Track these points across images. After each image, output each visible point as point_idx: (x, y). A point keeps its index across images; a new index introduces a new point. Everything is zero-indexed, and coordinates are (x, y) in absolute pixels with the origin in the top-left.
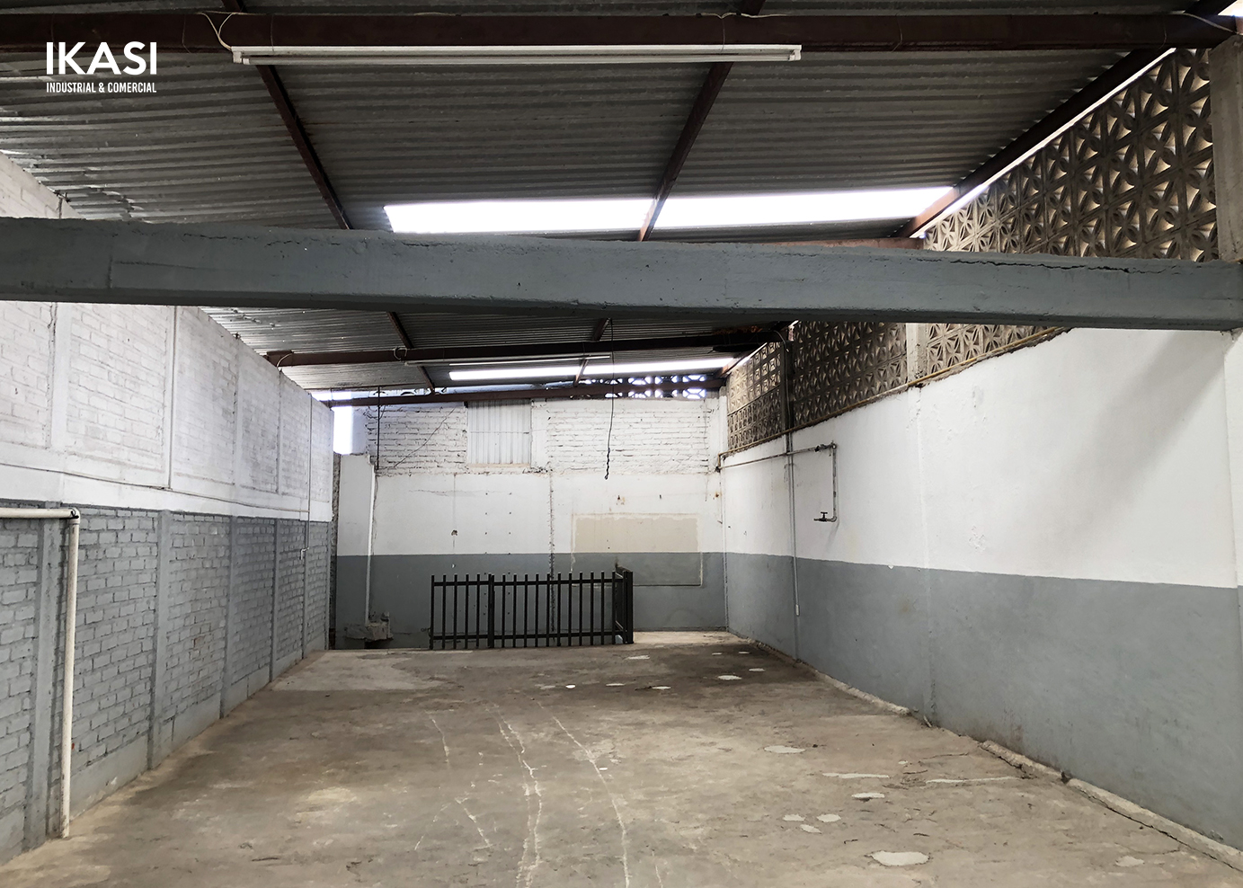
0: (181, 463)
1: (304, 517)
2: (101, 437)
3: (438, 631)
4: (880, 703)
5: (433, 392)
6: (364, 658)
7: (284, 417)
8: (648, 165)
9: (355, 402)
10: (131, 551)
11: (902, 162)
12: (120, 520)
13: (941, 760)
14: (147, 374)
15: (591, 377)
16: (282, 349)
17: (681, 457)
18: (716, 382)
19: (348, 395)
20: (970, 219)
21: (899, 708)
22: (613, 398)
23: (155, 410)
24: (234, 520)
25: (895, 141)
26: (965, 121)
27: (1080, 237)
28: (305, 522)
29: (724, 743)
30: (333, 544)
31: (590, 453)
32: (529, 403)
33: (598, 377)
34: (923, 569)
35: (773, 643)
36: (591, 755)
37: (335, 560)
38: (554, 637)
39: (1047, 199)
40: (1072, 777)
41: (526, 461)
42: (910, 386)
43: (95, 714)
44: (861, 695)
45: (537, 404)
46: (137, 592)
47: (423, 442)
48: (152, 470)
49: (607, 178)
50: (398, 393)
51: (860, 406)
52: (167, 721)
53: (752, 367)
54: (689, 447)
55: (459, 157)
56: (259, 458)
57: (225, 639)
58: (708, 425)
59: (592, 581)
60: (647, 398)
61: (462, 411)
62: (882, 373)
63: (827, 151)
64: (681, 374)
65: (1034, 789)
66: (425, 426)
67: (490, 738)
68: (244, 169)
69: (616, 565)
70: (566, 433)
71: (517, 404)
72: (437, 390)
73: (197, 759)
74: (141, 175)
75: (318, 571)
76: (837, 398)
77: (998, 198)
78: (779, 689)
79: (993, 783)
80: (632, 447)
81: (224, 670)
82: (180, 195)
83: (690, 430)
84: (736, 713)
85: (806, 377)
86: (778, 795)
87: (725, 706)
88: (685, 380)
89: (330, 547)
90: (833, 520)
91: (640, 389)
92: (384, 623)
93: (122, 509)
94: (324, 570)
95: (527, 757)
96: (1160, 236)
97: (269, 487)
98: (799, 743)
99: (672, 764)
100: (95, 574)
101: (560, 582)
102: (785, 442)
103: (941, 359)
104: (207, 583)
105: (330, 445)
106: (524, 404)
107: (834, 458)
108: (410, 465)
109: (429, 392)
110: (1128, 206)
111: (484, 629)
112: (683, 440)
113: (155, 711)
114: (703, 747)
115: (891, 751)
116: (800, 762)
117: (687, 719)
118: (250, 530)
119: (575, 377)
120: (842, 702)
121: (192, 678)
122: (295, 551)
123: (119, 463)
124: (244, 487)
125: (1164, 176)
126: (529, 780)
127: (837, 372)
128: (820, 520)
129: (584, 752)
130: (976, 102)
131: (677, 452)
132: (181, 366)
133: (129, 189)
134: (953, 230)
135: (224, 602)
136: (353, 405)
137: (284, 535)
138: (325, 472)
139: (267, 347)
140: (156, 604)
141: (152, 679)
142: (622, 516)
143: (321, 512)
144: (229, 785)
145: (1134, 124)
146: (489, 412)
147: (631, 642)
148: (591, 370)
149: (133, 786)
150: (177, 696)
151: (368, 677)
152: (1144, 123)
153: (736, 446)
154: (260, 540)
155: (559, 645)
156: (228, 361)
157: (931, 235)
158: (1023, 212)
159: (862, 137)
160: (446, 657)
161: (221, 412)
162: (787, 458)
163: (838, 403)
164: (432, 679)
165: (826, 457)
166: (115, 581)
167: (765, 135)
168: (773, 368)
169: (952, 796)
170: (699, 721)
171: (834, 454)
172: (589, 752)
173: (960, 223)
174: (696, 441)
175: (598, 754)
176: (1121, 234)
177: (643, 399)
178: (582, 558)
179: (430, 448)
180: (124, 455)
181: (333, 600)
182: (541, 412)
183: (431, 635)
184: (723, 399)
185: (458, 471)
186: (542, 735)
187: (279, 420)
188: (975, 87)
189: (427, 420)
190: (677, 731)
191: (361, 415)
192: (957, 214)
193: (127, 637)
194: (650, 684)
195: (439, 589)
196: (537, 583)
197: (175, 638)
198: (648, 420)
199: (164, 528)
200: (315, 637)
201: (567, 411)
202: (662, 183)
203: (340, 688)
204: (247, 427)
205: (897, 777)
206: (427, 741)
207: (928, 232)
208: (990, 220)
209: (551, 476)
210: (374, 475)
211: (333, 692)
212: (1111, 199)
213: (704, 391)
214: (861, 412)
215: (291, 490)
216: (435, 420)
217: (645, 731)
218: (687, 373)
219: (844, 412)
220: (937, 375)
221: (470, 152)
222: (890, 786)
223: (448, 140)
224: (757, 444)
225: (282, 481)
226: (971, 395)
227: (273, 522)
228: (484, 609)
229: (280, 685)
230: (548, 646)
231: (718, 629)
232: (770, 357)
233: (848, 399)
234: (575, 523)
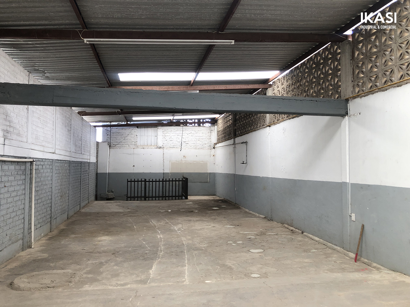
0: (57, 146)
1: (89, 161)
2: (39, 139)
3: (129, 195)
4: (257, 215)
5: (127, 123)
6: (107, 203)
7: (83, 131)
8: (194, 65)
9: (103, 126)
10: (46, 171)
11: (264, 65)
12: (43, 162)
13: (272, 229)
14: (49, 120)
15: (176, 120)
16: (82, 111)
17: (203, 144)
18: (214, 122)
19: (101, 124)
20: (284, 80)
21: (262, 216)
22: (183, 126)
23: (51, 131)
24: (71, 162)
25: (262, 60)
26: (281, 55)
27: (311, 88)
28: (89, 162)
29: (213, 225)
30: (96, 169)
31: (175, 143)
32: (157, 127)
33: (178, 120)
34: (269, 177)
35: (228, 198)
36: (176, 228)
37: (97, 174)
38: (164, 197)
39: (303, 77)
40: (304, 232)
41: (156, 145)
42: (267, 126)
43: (38, 216)
44: (253, 213)
45: (159, 127)
46: (47, 182)
47: (124, 138)
48: (51, 148)
49: (182, 68)
50: (116, 123)
51: (254, 131)
52: (54, 219)
53: (224, 118)
54: (205, 141)
55: (141, 62)
56: (77, 144)
57: (68, 196)
58: (211, 134)
59: (176, 181)
60: (193, 126)
61: (136, 129)
62: (260, 122)
63: (243, 62)
64: (203, 119)
65: (294, 235)
66: (125, 134)
67: (147, 224)
68: (79, 64)
69: (183, 176)
70: (168, 136)
71: (153, 127)
72: (128, 123)
73: (63, 230)
74: (51, 65)
75: (92, 177)
76: (248, 128)
77: (291, 75)
78: (229, 211)
79: (284, 234)
80: (188, 141)
81: (68, 205)
82: (60, 70)
83: (206, 136)
84: (217, 217)
85: (239, 122)
86: (227, 237)
87: (214, 216)
88: (204, 121)
89: (95, 170)
90: (246, 163)
91: (191, 123)
92: (112, 193)
93: (44, 159)
94: (94, 177)
95: (158, 229)
96: (329, 90)
97: (79, 152)
98: (234, 225)
99: (198, 230)
100: (38, 177)
101: (166, 181)
102: (233, 140)
103: (275, 119)
104: (64, 180)
105: (95, 139)
106: (155, 127)
107: (247, 146)
108: (120, 145)
109: (126, 123)
110: (322, 81)
111: (143, 195)
112: (203, 139)
113: (52, 216)
114: (207, 226)
115: (258, 227)
116: (234, 230)
117: (203, 219)
118: (75, 165)
119: (171, 119)
120: (248, 215)
121: (61, 207)
122: (86, 171)
123: (43, 146)
124: (73, 152)
125: (330, 74)
126: (159, 234)
127: (248, 121)
128: (242, 163)
129: (174, 227)
130: (283, 51)
131: (202, 143)
132: (57, 117)
133: (46, 69)
134: (279, 83)
135: (68, 185)
136: (102, 127)
137: (83, 166)
138: (94, 147)
139: (78, 110)
140: (52, 186)
141: (51, 207)
142: (185, 162)
143: (93, 160)
144: (75, 236)
145: (324, 59)
146: (144, 130)
147: (187, 199)
148: (176, 118)
149: (47, 236)
150: (57, 212)
151: (109, 208)
152: (326, 59)
153: (219, 141)
154: (77, 168)
155: (166, 200)
156: (69, 115)
157: (274, 83)
158: (297, 80)
159: (253, 59)
160: (131, 203)
161: (67, 130)
162: (234, 145)
163: (248, 130)
164: (129, 209)
165: (244, 145)
166: (42, 179)
167: (226, 58)
168: (230, 118)
169: (273, 237)
170: (206, 219)
171: (247, 145)
172: (175, 227)
173: (281, 81)
174: (208, 139)
175: (178, 228)
176: (320, 88)
177: (191, 126)
178: (172, 174)
179: (126, 140)
180: (44, 144)
181: (96, 186)
182: (161, 130)
183: (127, 196)
184: (216, 127)
185: (135, 147)
186: (162, 223)
187: (82, 132)
188: (282, 48)
189: (125, 132)
190: (200, 222)
191: (104, 130)
192: (281, 78)
193: (45, 195)
194: (193, 210)
195: (129, 183)
196: (159, 181)
197: (56, 196)
198: (193, 133)
199: (54, 164)
200: (92, 197)
201: (169, 129)
202: (198, 68)
203: (101, 211)
204: (74, 134)
205: (259, 233)
206: (129, 225)
207: (273, 82)
208: (289, 81)
209: (163, 149)
210: (109, 148)
211: (99, 212)
212: (318, 79)
213: (210, 124)
214: (254, 133)
215: (85, 153)
216: (128, 132)
217: (191, 222)
218: (205, 119)
219: (249, 132)
220: (274, 124)
221: (144, 61)
222: (257, 235)
223: (138, 58)
224: (225, 141)
225: (83, 150)
226: (283, 130)
227: (80, 162)
228: (143, 189)
229: (83, 211)
230: (162, 200)
231: (213, 195)
232: (229, 115)
233: (251, 129)
234: (170, 164)
